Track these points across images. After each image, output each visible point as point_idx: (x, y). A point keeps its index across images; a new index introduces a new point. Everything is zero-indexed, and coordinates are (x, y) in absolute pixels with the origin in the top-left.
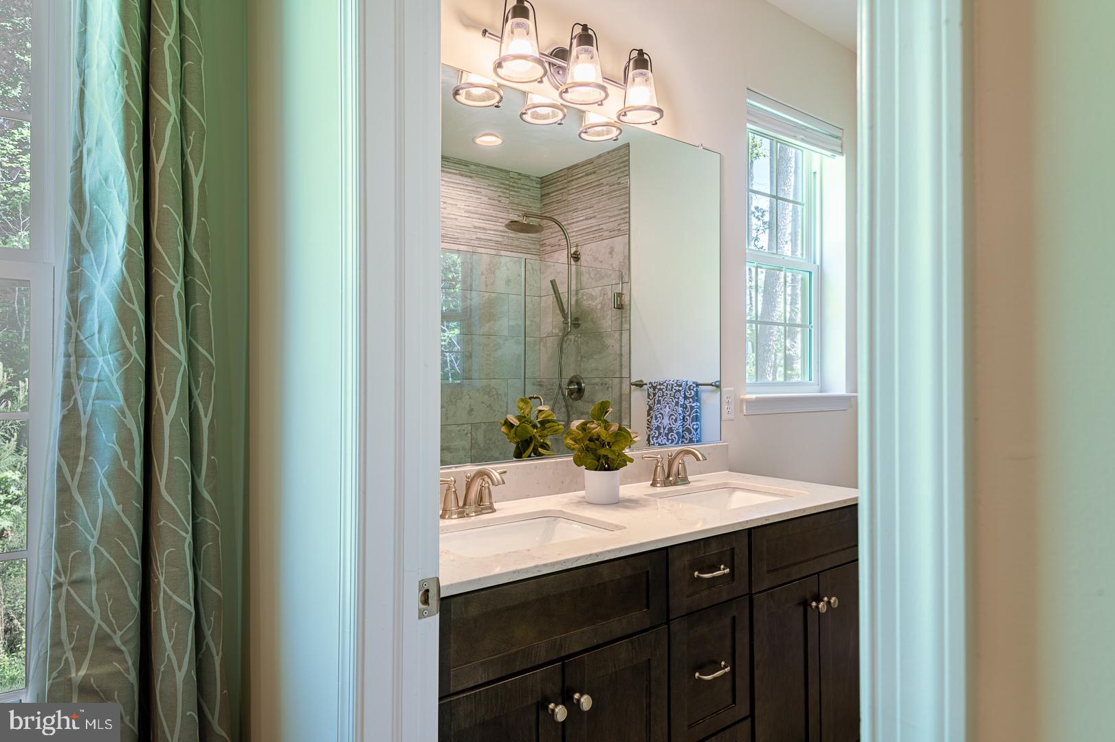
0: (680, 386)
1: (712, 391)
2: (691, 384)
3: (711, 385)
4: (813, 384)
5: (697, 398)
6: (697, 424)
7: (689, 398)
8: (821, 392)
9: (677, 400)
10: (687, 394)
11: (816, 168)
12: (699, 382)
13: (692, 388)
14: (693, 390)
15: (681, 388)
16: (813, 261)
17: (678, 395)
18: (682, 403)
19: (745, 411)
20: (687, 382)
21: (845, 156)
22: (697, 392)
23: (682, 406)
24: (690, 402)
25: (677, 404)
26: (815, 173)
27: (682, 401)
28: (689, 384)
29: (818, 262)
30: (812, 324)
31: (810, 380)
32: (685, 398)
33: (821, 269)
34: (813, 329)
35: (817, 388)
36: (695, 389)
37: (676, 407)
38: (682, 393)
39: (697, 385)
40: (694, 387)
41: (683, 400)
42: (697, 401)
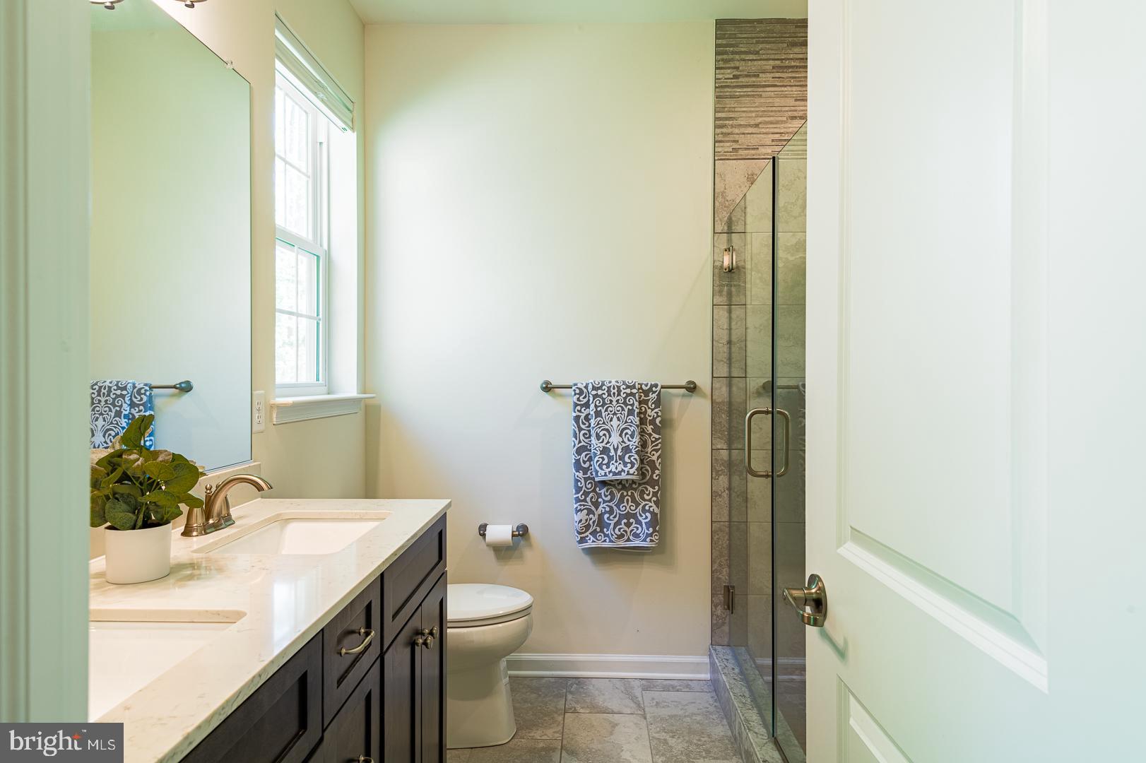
0: (125, 388)
1: (173, 395)
2: (142, 386)
3: (174, 387)
4: (321, 385)
5: (150, 404)
6: (151, 440)
7: (138, 405)
8: (328, 394)
9: (118, 409)
10: (135, 400)
11: (322, 138)
12: (154, 384)
13: (143, 391)
14: (145, 394)
15: (125, 392)
16: (319, 243)
17: (119, 402)
18: (127, 413)
19: (275, 419)
20: (134, 384)
21: (355, 133)
22: (150, 397)
23: (126, 416)
24: (140, 411)
25: (118, 414)
26: (321, 143)
27: (126, 409)
28: (138, 387)
29: (325, 247)
30: (321, 316)
31: (318, 380)
32: (132, 405)
33: (328, 254)
34: (321, 322)
35: (325, 389)
36: (148, 393)
37: (117, 419)
38: (127, 399)
39: (151, 388)
40: (146, 390)
41: (128, 409)
42: (151, 408)
